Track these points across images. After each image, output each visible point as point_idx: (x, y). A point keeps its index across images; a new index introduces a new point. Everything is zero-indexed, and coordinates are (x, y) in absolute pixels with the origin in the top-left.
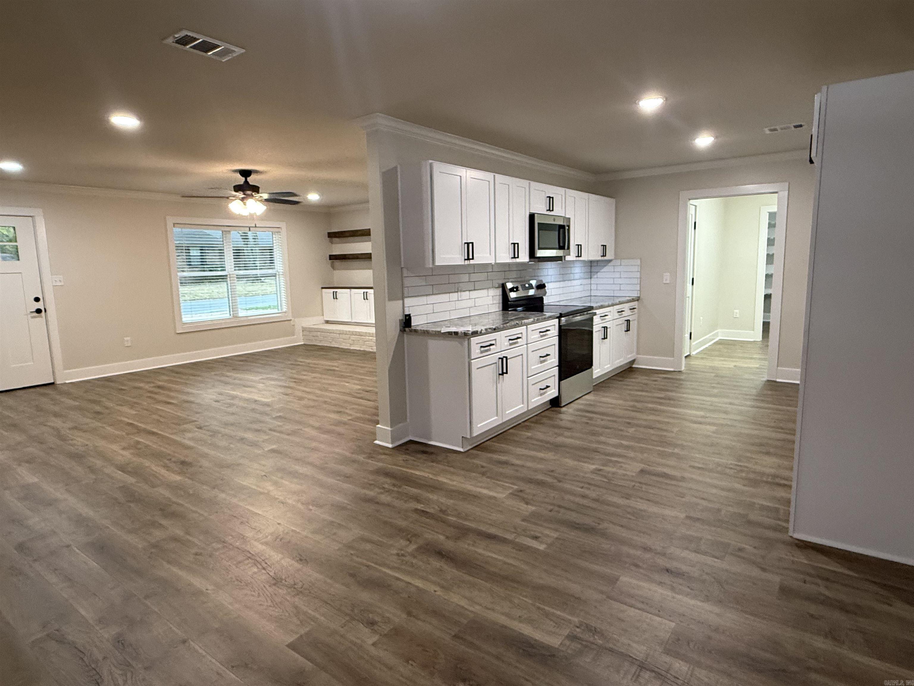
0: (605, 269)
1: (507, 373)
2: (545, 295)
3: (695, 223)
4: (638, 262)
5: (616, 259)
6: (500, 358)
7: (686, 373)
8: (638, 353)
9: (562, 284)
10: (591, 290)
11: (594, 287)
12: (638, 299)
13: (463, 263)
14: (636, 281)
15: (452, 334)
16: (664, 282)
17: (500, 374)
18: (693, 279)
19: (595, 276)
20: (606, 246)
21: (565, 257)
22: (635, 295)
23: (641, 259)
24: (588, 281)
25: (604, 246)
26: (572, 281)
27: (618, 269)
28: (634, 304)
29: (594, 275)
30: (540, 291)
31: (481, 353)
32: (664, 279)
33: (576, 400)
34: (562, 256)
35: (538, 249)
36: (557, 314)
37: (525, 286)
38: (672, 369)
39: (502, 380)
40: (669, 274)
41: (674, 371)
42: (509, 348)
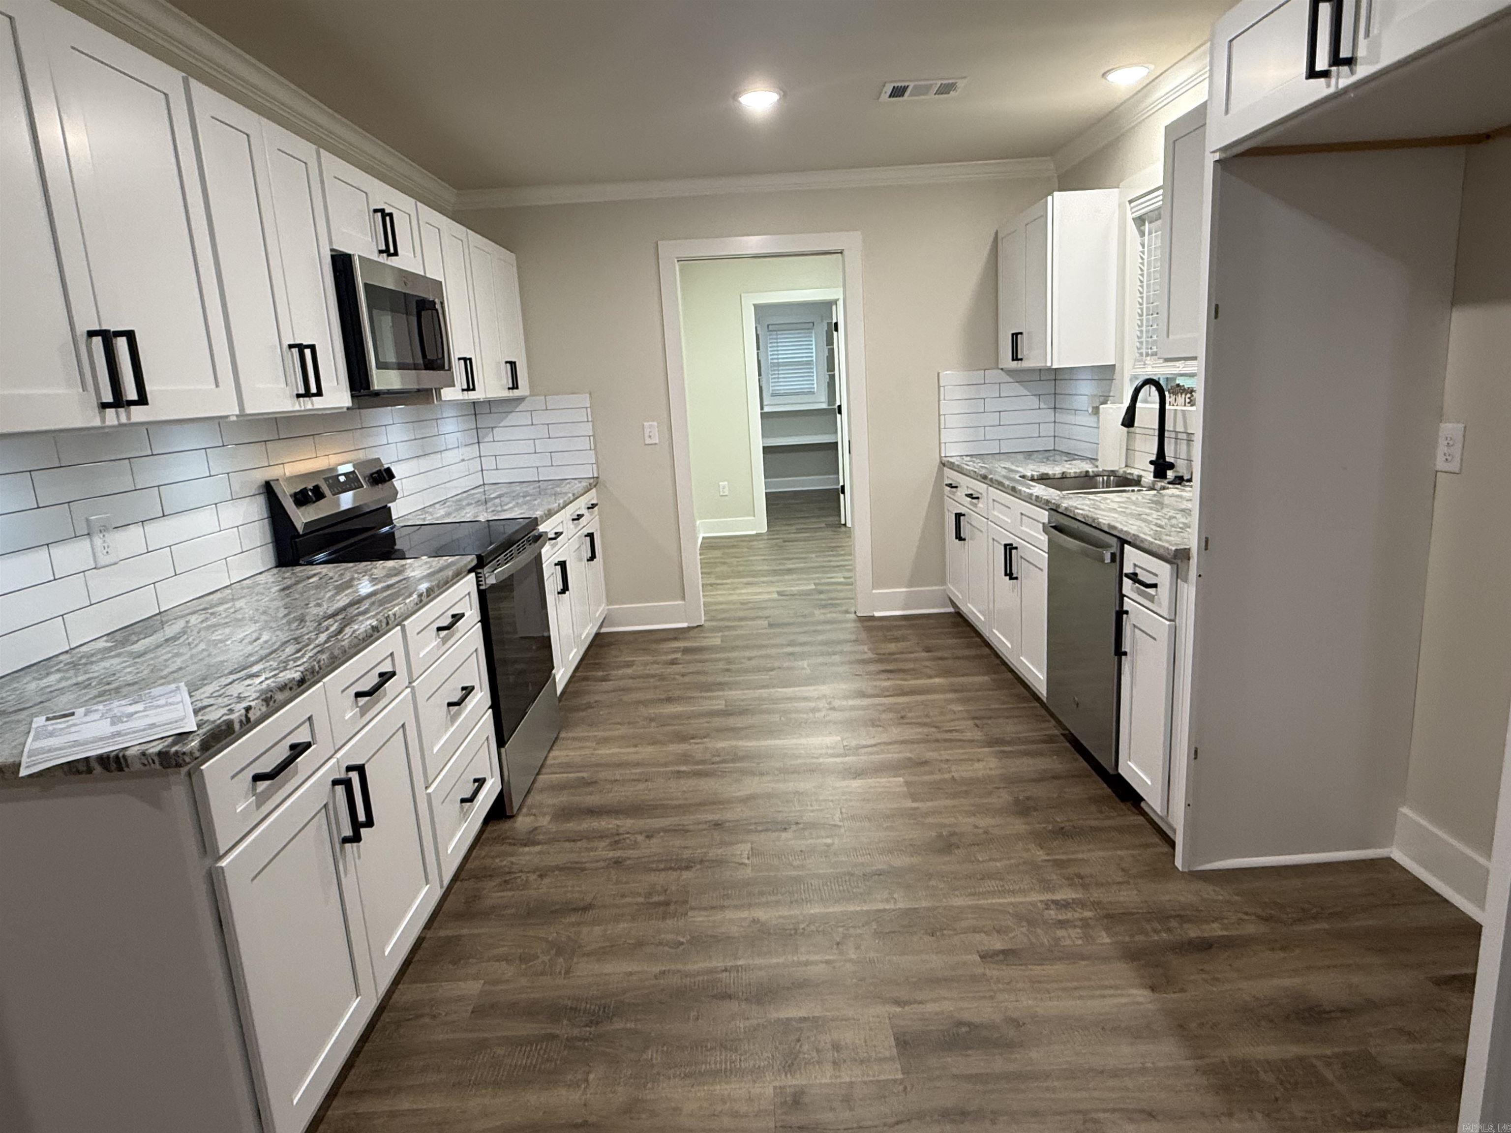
0: (512, 419)
1: (369, 823)
2: (394, 497)
4: (584, 400)
5: (536, 394)
6: (335, 783)
7: (713, 630)
8: (610, 602)
9: (425, 464)
10: (482, 470)
11: (489, 463)
12: (595, 483)
13: (97, 422)
14: (584, 443)
15: (90, 771)
16: (648, 441)
17: (346, 840)
19: (489, 438)
20: (515, 363)
21: (438, 390)
22: (588, 472)
23: (590, 394)
24: (474, 451)
25: (513, 364)
26: (444, 454)
27: (541, 418)
28: (592, 497)
29: (487, 435)
30: (380, 491)
31: (259, 804)
32: (647, 435)
33: (538, 774)
34: (432, 389)
35: (378, 367)
36: (470, 560)
37: (339, 480)
38: (685, 625)
39: (359, 857)
40: (655, 424)
41: (689, 629)
42: (361, 725)
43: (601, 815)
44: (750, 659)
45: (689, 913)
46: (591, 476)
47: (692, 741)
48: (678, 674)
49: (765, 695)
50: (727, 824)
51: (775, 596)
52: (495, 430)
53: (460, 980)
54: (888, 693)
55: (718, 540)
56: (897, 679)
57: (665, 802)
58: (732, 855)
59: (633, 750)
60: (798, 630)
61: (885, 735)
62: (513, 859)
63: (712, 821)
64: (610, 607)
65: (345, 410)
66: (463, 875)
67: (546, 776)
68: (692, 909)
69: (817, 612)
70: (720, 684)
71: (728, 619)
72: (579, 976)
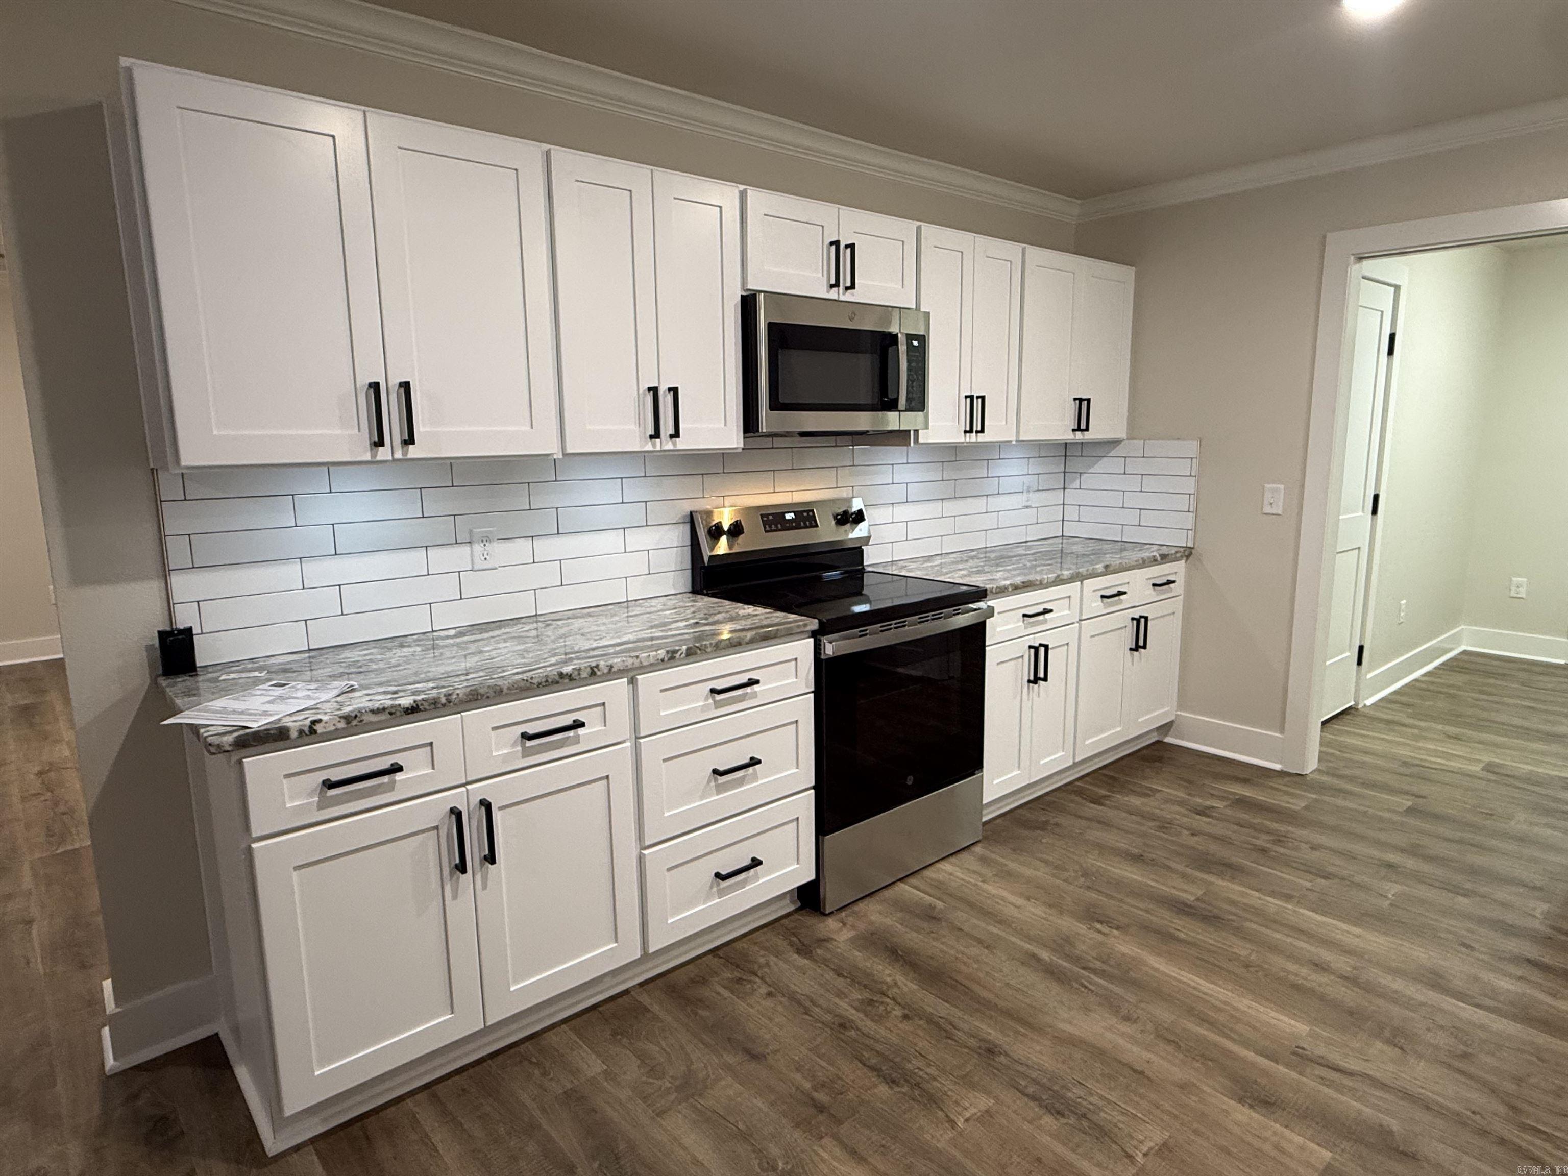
0: (1103, 465)
3: (1392, 337)
4: (1191, 448)
5: (1130, 438)
6: (452, 810)
7: (1311, 787)
8: (1183, 704)
10: (1063, 521)
11: (1071, 512)
12: (1188, 553)
13: (366, 457)
14: (1183, 503)
16: (1267, 509)
17: (455, 867)
18: (1376, 498)
19: (1076, 484)
20: (1088, 399)
21: (915, 432)
22: (1180, 541)
23: (1200, 440)
25: (1083, 402)
26: (993, 499)
27: (1135, 466)
28: (1174, 569)
29: (1076, 480)
31: (321, 806)
32: (1266, 502)
33: (901, 880)
34: (909, 431)
35: (773, 407)
36: (814, 624)
37: (784, 517)
38: (1277, 767)
39: (484, 887)
40: (1282, 487)
41: (1282, 774)
42: (520, 766)
43: (897, 960)
44: (1314, 848)
45: (826, 1141)
46: (1184, 545)
47: (1099, 926)
48: (1188, 829)
49: (1272, 909)
50: (1002, 1059)
51: (1476, 768)
52: (1084, 476)
53: (596, 1053)
54: (1488, 1002)
55: (1479, 660)
56: (1539, 986)
57: (976, 988)
58: (957, 1103)
59: (1020, 901)
60: (1449, 834)
61: (1391, 1067)
62: (773, 960)
63: (988, 1042)
64: (1179, 713)
65: (740, 450)
66: (721, 953)
67: (907, 887)
68: (836, 1138)
69: (1521, 816)
70: (1229, 866)
71: (1351, 779)
72: (661, 1126)
